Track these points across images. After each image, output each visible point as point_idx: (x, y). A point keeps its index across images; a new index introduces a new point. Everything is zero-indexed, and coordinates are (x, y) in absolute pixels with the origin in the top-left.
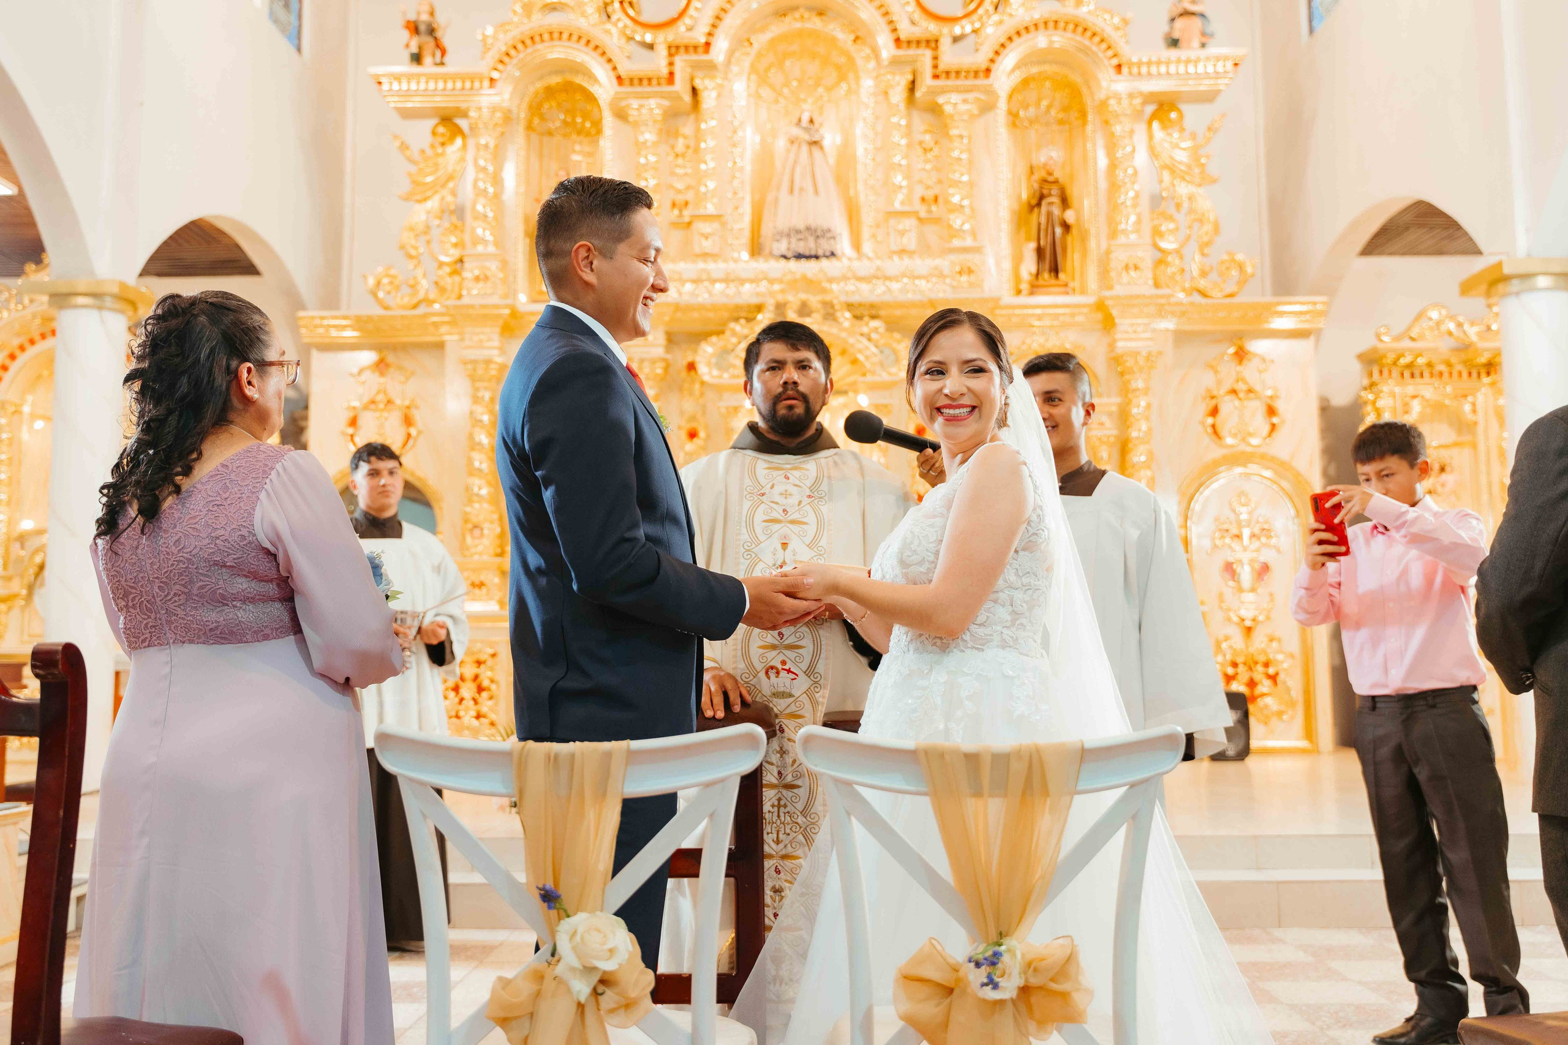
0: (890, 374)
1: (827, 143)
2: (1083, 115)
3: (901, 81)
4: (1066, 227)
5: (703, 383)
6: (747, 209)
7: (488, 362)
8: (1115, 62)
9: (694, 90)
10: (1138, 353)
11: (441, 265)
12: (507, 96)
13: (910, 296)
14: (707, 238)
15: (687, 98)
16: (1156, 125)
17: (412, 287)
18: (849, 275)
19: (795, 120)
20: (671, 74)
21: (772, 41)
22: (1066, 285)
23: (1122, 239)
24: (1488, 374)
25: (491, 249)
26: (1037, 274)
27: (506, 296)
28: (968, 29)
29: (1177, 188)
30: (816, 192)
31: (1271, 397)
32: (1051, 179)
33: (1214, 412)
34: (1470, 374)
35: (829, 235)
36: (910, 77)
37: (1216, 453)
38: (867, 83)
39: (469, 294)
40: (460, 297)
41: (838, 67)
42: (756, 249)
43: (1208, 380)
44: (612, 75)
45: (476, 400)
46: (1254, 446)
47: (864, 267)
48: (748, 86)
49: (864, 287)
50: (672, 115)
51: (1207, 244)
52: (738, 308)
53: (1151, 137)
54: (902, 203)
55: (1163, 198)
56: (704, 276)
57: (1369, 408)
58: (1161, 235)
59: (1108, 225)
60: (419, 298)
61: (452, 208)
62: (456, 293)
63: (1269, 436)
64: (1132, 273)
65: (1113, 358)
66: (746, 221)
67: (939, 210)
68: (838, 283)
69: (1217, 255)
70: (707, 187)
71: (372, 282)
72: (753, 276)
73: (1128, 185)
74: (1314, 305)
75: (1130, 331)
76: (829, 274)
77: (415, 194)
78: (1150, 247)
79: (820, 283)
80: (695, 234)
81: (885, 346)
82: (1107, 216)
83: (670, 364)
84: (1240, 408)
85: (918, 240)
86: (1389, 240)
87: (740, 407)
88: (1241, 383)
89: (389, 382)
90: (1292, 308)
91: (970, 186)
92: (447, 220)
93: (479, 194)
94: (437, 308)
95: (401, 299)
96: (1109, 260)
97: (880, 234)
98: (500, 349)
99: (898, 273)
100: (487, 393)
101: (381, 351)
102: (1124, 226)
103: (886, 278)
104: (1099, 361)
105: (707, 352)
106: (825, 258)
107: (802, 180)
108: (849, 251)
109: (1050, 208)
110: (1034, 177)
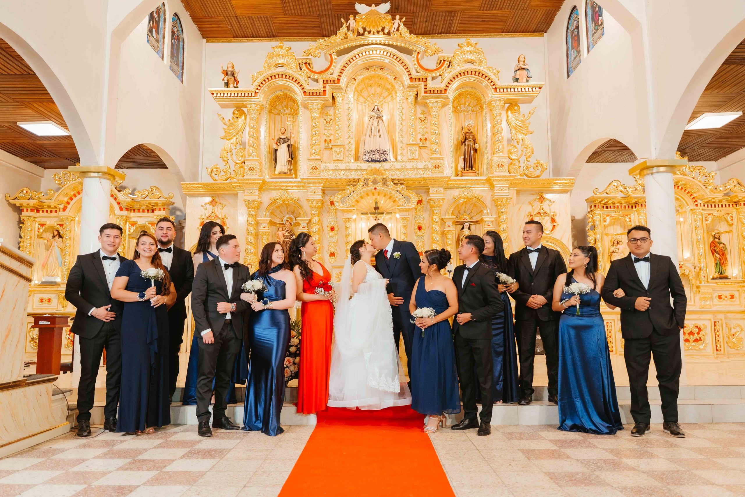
0: (408, 206)
1: (384, 118)
2: (481, 107)
3: (413, 94)
4: (475, 150)
5: (336, 210)
6: (353, 142)
7: (254, 201)
8: (494, 87)
9: (333, 97)
10: (503, 198)
11: (236, 163)
12: (261, 99)
13: (416, 176)
14: (338, 154)
15: (331, 100)
16: (509, 112)
17: (225, 172)
18: (393, 168)
19: (372, 110)
20: (325, 91)
21: (363, 79)
22: (476, 172)
23: (497, 155)
24: (636, 207)
25: (255, 158)
26: (464, 169)
27: (261, 176)
28: (438, 74)
29: (518, 136)
30: (380, 137)
31: (553, 215)
32: (469, 132)
34: (629, 206)
35: (385, 153)
36: (416, 93)
38: (399, 95)
39: (247, 174)
40: (244, 176)
41: (388, 90)
42: (357, 159)
43: (529, 209)
44: (302, 91)
45: (250, 215)
47: (398, 166)
48: (354, 96)
49: (398, 172)
50: (324, 107)
51: (529, 157)
52: (350, 180)
53: (508, 116)
54: (413, 141)
55: (512, 139)
56: (337, 168)
57: (591, 220)
58: (511, 153)
59: (492, 149)
60: (228, 176)
61: (240, 142)
62: (242, 175)
63: (552, 230)
64: (500, 168)
65: (493, 200)
66: (353, 147)
67: (427, 144)
68: (388, 171)
69: (533, 161)
70: (338, 134)
71: (209, 170)
72: (356, 169)
73: (499, 134)
74: (570, 180)
75: (500, 190)
76: (385, 168)
77: (226, 137)
78: (507, 158)
79: (381, 171)
80: (334, 152)
81: (406, 195)
82: (491, 146)
83: (324, 202)
84: (542, 219)
85: (419, 155)
86: (597, 156)
87: (351, 218)
88: (542, 210)
89: (216, 209)
90: (561, 181)
91: (439, 135)
92: (238, 147)
93: (251, 137)
94: (235, 180)
95: (221, 177)
96: (492, 162)
97: (405, 152)
98: (258, 196)
99: (411, 168)
100: (254, 213)
101: (213, 197)
102: (497, 150)
103: (407, 169)
104: (488, 201)
105: (338, 197)
106: (384, 161)
107: (375, 132)
108: (392, 159)
109: (469, 143)
110: (463, 131)
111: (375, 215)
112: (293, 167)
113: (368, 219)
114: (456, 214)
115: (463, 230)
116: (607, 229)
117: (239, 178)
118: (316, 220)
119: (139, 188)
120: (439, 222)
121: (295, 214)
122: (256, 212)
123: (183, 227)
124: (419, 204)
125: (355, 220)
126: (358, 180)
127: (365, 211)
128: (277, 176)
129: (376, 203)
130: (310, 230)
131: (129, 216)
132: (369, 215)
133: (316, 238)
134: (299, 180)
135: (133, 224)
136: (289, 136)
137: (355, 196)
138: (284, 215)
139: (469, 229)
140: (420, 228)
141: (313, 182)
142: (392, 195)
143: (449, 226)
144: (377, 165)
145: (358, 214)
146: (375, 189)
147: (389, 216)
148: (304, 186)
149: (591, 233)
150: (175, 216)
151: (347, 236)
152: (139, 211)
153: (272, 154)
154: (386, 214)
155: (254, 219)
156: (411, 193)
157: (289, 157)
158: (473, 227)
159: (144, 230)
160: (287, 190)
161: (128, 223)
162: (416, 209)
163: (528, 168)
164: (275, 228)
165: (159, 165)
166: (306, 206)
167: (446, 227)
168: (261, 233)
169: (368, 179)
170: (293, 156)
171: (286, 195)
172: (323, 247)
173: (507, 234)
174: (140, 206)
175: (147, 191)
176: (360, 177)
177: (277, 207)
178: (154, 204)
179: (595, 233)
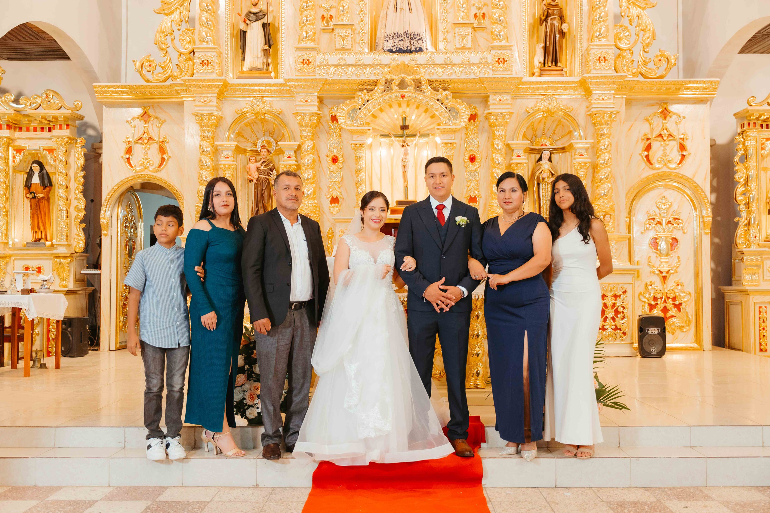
0: (455, 124)
4: (562, 34)
5: (341, 129)
6: (367, 20)
7: (210, 115)
10: (605, 112)
11: (181, 54)
13: (468, 76)
14: (344, 39)
17: (163, 68)
18: (430, 63)
22: (562, 70)
23: (597, 42)
25: (210, 45)
26: (544, 64)
27: (221, 74)
29: (631, 10)
30: (410, 11)
31: (683, 139)
32: (554, 4)
33: (648, 148)
35: (418, 37)
37: (649, 172)
39: (198, 72)
40: (193, 75)
42: (373, 47)
43: (645, 128)
45: (203, 138)
46: (671, 169)
47: (439, 59)
49: (439, 70)
51: (648, 45)
52: (363, 83)
54: (463, 18)
55: (622, 16)
56: (342, 63)
57: (741, 146)
58: (620, 39)
59: (589, 32)
60: (168, 75)
61: (187, 19)
62: (190, 72)
63: (680, 162)
64: (602, 63)
65: (589, 115)
66: (367, 29)
67: (486, 23)
68: (424, 68)
69: (654, 52)
70: (344, 7)
71: (138, 64)
72: (371, 63)
73: (602, 8)
74: (711, 84)
75: (601, 98)
76: (418, 62)
77: (164, 10)
78: (613, 47)
79: (412, 68)
80: (336, 36)
81: (451, 108)
82: (588, 27)
83: (321, 117)
84: (664, 145)
85: (472, 41)
86: (756, 44)
87: (364, 144)
88: (665, 131)
89: (151, 126)
90: (698, 85)
91: (505, 7)
92: (184, 26)
93: (203, 10)
94: (179, 81)
95: (157, 75)
96: (588, 54)
97: (450, 37)
98: (217, 107)
99: (461, 62)
100: (210, 134)
101: (145, 107)
102: (598, 33)
103: (454, 65)
104: (581, 119)
105: (343, 109)
106: (416, 51)
107: (402, 4)
108: (430, 48)
109: (553, 22)
110: (544, 3)
111: (403, 139)
112: (272, 59)
113: (391, 145)
114: (530, 137)
115: (541, 162)
116: (765, 160)
117: (186, 78)
118: (308, 146)
119: (26, 92)
120: (504, 150)
121: (275, 136)
122: (213, 133)
123: (100, 155)
124: (472, 121)
125: (371, 146)
126: (376, 83)
127: (386, 132)
128: (246, 75)
129: (404, 119)
130: (299, 162)
131: (12, 137)
132: (393, 138)
133: (309, 175)
134: (281, 81)
135: (19, 151)
136: (264, 8)
137: (370, 107)
138: (258, 137)
139: (550, 160)
140: (472, 158)
141: (304, 85)
142: (429, 106)
143: (519, 156)
144: (406, 58)
145: (375, 136)
146: (403, 96)
147: (425, 139)
148: (289, 91)
149: (740, 167)
150: (85, 136)
151: (358, 171)
152: (28, 129)
153: (237, 38)
154: (419, 137)
155: (211, 144)
156: (460, 104)
157: (265, 44)
158: (555, 157)
159: (37, 159)
160: (263, 97)
161: (11, 148)
162: (467, 128)
163: (645, 64)
164: (244, 158)
165: (57, 55)
166: (293, 123)
167: (514, 157)
168: (222, 166)
169: (392, 80)
170: (271, 43)
171: (261, 106)
172: (320, 188)
173: (610, 169)
174: (28, 121)
175: (40, 97)
176: (379, 78)
177: (248, 125)
178: (51, 119)
179: (746, 168)
